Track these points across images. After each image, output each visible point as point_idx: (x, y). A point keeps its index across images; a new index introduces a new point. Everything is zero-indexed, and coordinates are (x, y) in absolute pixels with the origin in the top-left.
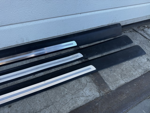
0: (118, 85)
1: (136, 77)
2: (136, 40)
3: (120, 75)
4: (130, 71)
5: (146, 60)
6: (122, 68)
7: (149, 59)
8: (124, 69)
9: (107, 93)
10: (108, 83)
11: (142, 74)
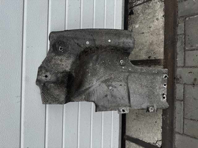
0: (163, 53)
1: (164, 38)
2: (139, 15)
3: (158, 48)
4: (159, 39)
5: (157, 21)
6: (154, 43)
7: (157, 19)
8: (156, 42)
9: (164, 62)
10: (159, 58)
11: (164, 32)
